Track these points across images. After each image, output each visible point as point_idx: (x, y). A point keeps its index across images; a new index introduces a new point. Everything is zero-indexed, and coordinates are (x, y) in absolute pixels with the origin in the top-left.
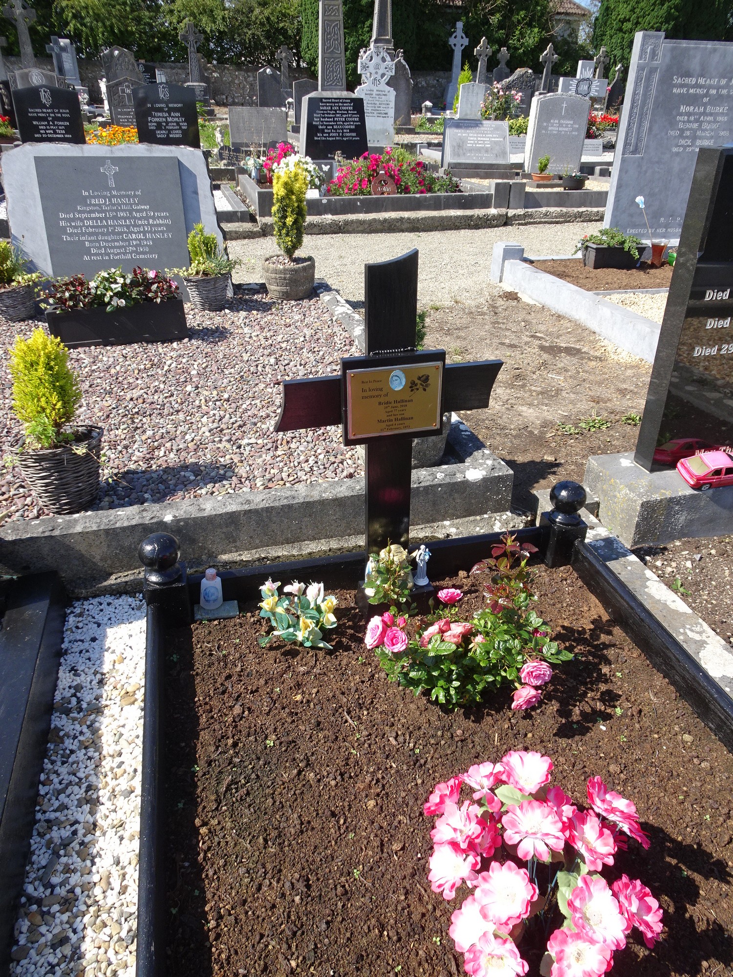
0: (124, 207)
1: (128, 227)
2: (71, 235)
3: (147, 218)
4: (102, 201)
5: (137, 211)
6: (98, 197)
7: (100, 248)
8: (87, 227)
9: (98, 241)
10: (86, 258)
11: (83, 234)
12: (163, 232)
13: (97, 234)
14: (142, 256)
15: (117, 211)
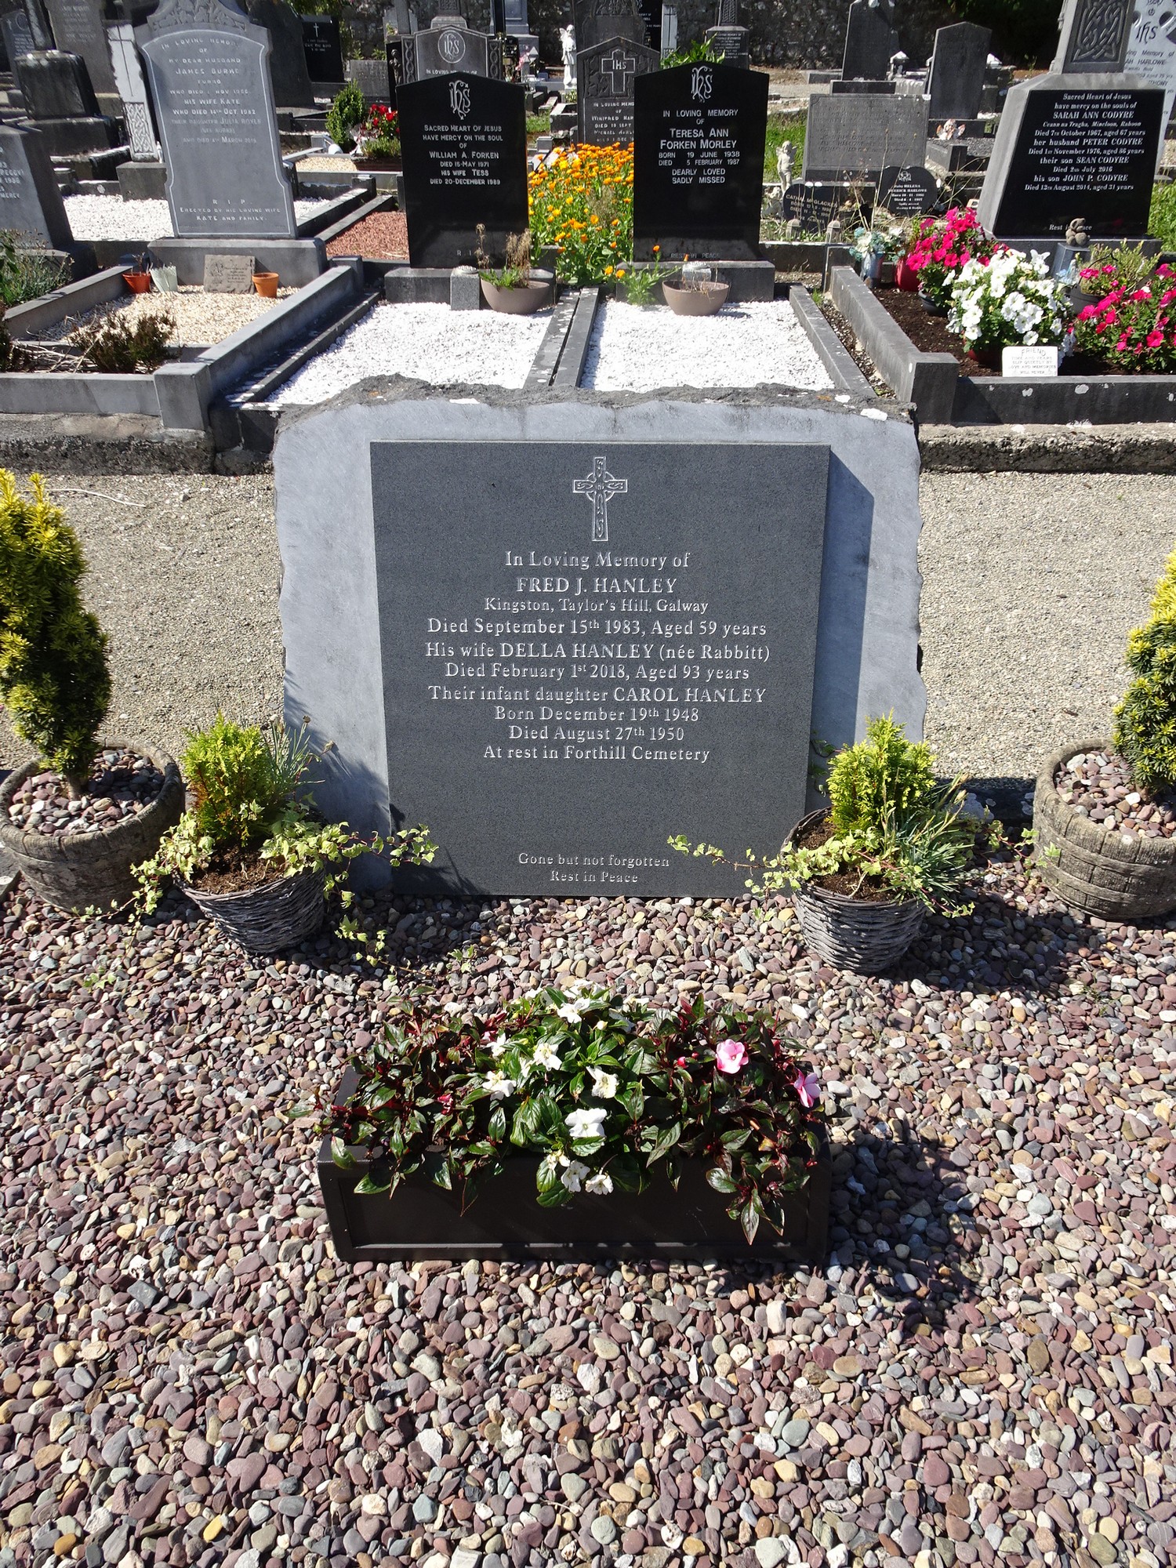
0: (626, 606)
1: (631, 666)
2: (455, 684)
3: (695, 641)
4: (562, 586)
5: (668, 618)
6: (554, 572)
7: (536, 725)
8: (507, 663)
9: (532, 705)
10: (490, 752)
11: (492, 684)
12: (738, 685)
13: (533, 685)
14: (660, 755)
15: (603, 617)
